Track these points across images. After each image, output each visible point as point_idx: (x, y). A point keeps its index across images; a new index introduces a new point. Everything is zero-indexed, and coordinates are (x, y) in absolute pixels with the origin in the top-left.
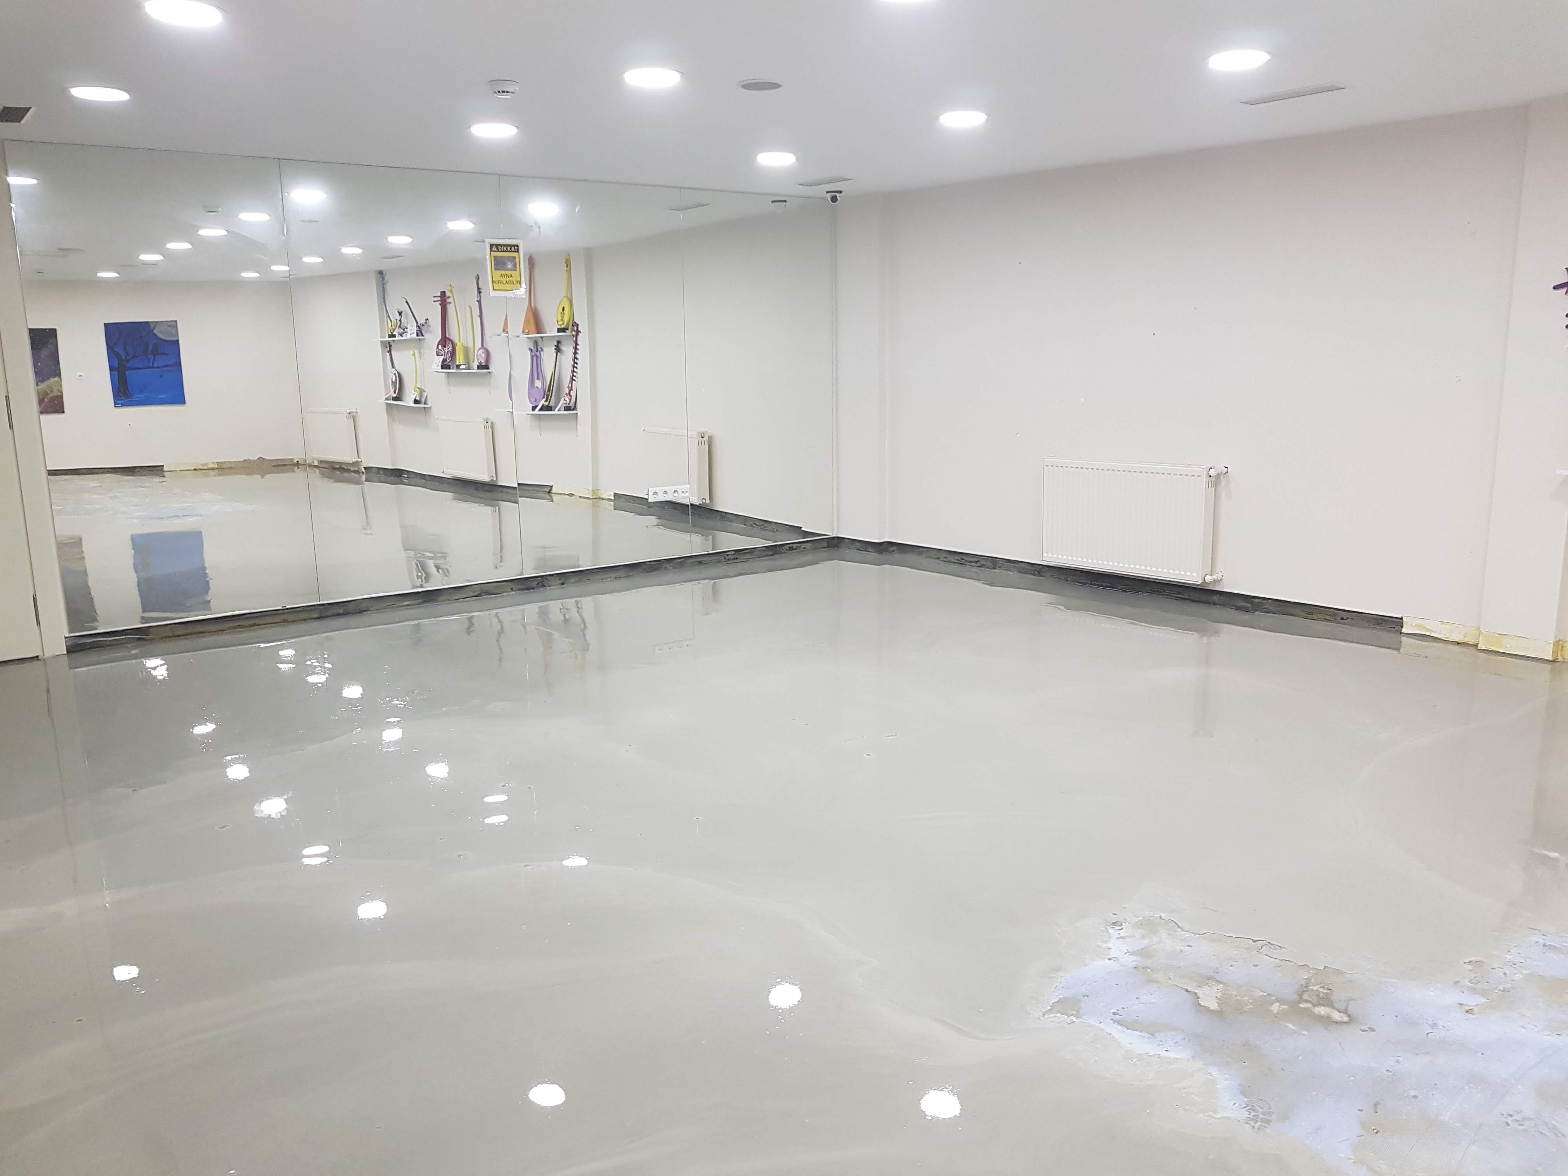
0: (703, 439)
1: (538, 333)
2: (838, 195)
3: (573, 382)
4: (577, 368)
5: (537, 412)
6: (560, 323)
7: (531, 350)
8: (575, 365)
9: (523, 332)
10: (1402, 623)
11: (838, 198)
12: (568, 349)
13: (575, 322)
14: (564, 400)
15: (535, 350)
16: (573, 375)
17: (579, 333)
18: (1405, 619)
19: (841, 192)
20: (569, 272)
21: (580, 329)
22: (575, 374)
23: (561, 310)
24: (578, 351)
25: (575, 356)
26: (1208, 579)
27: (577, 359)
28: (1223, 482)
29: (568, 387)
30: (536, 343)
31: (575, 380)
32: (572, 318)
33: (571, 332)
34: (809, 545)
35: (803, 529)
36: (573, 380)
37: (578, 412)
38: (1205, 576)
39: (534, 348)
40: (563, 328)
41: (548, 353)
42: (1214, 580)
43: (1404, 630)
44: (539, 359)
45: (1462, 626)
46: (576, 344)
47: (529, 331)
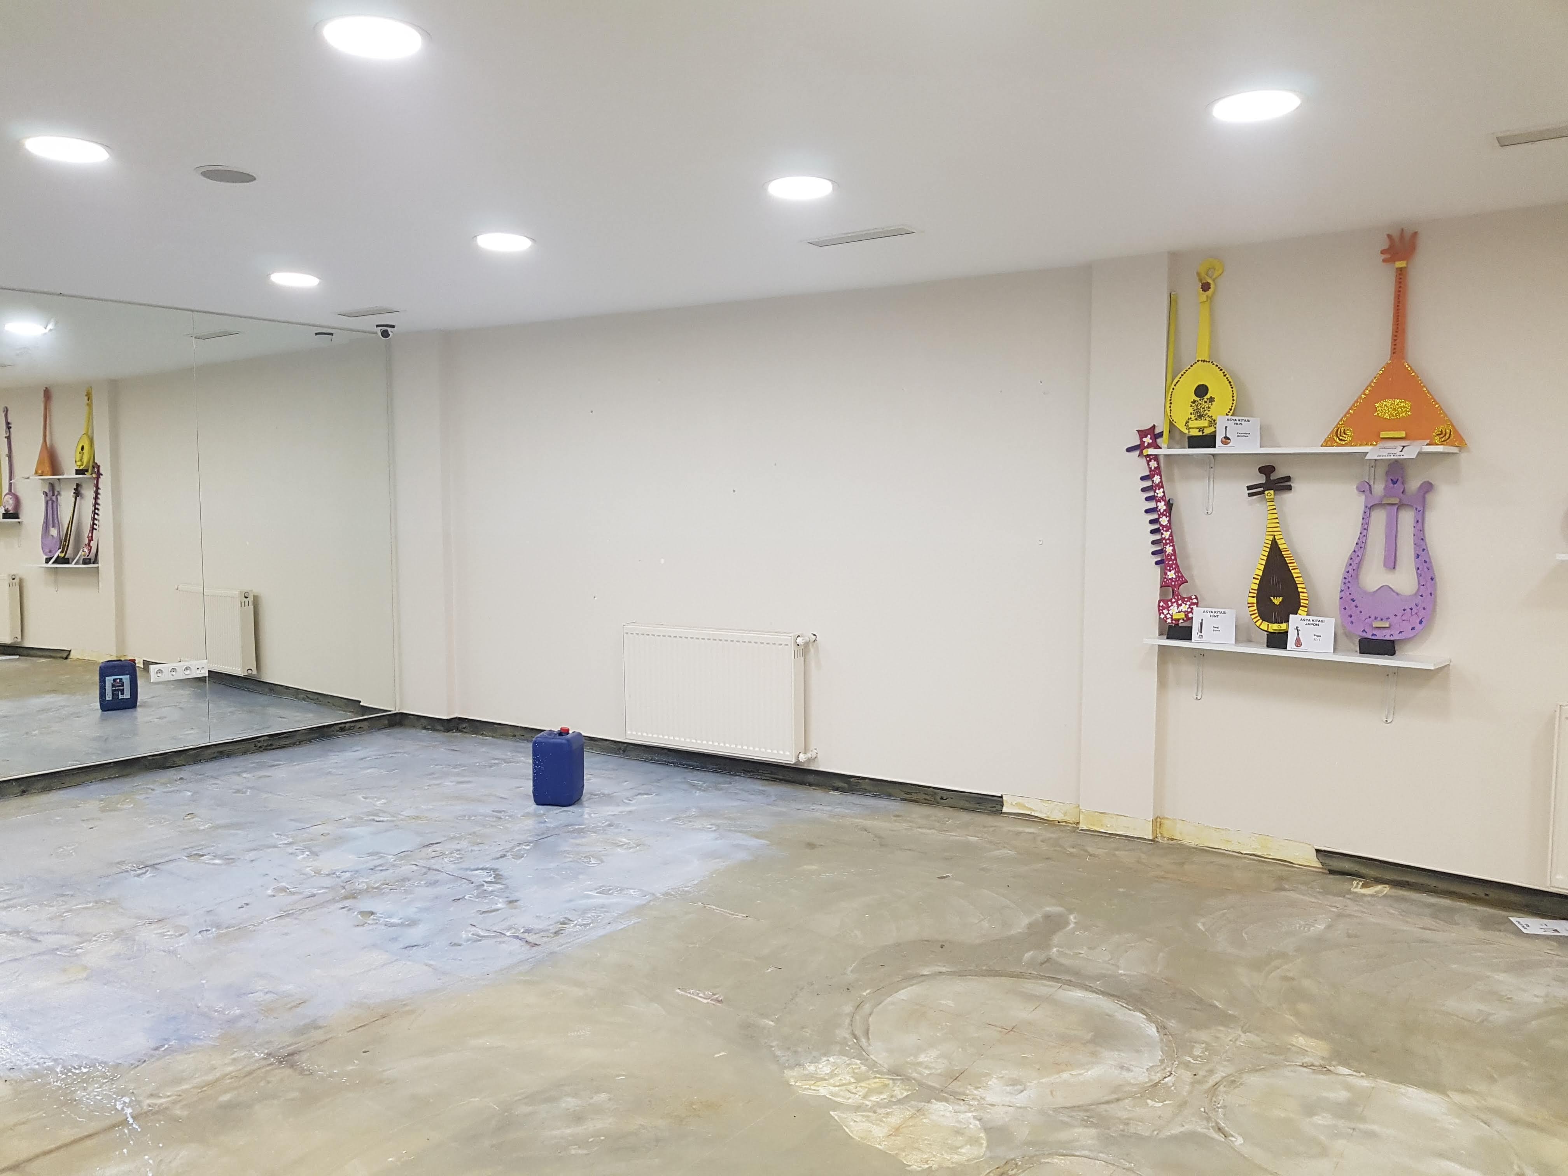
0: (246, 600)
1: (53, 475)
2: (389, 330)
3: (94, 531)
4: (98, 514)
5: (50, 564)
6: (79, 463)
7: (46, 494)
8: (97, 511)
9: (36, 473)
10: (1002, 802)
11: (390, 333)
12: (88, 493)
13: (96, 463)
14: (83, 551)
15: (50, 494)
16: (94, 524)
17: (101, 476)
18: (1004, 798)
19: (393, 327)
20: (90, 405)
21: (101, 471)
22: (96, 522)
23: (80, 449)
24: (99, 496)
25: (95, 501)
26: (802, 758)
27: (98, 504)
28: (812, 650)
29: (88, 537)
30: (52, 486)
31: (96, 529)
32: (92, 458)
33: (92, 474)
34: (366, 723)
35: (361, 704)
36: (93, 529)
37: (100, 565)
38: (799, 755)
39: (50, 491)
40: (82, 470)
41: (66, 498)
42: (809, 759)
43: (1005, 810)
44: (55, 504)
45: (1062, 804)
46: (97, 488)
47: (43, 472)
